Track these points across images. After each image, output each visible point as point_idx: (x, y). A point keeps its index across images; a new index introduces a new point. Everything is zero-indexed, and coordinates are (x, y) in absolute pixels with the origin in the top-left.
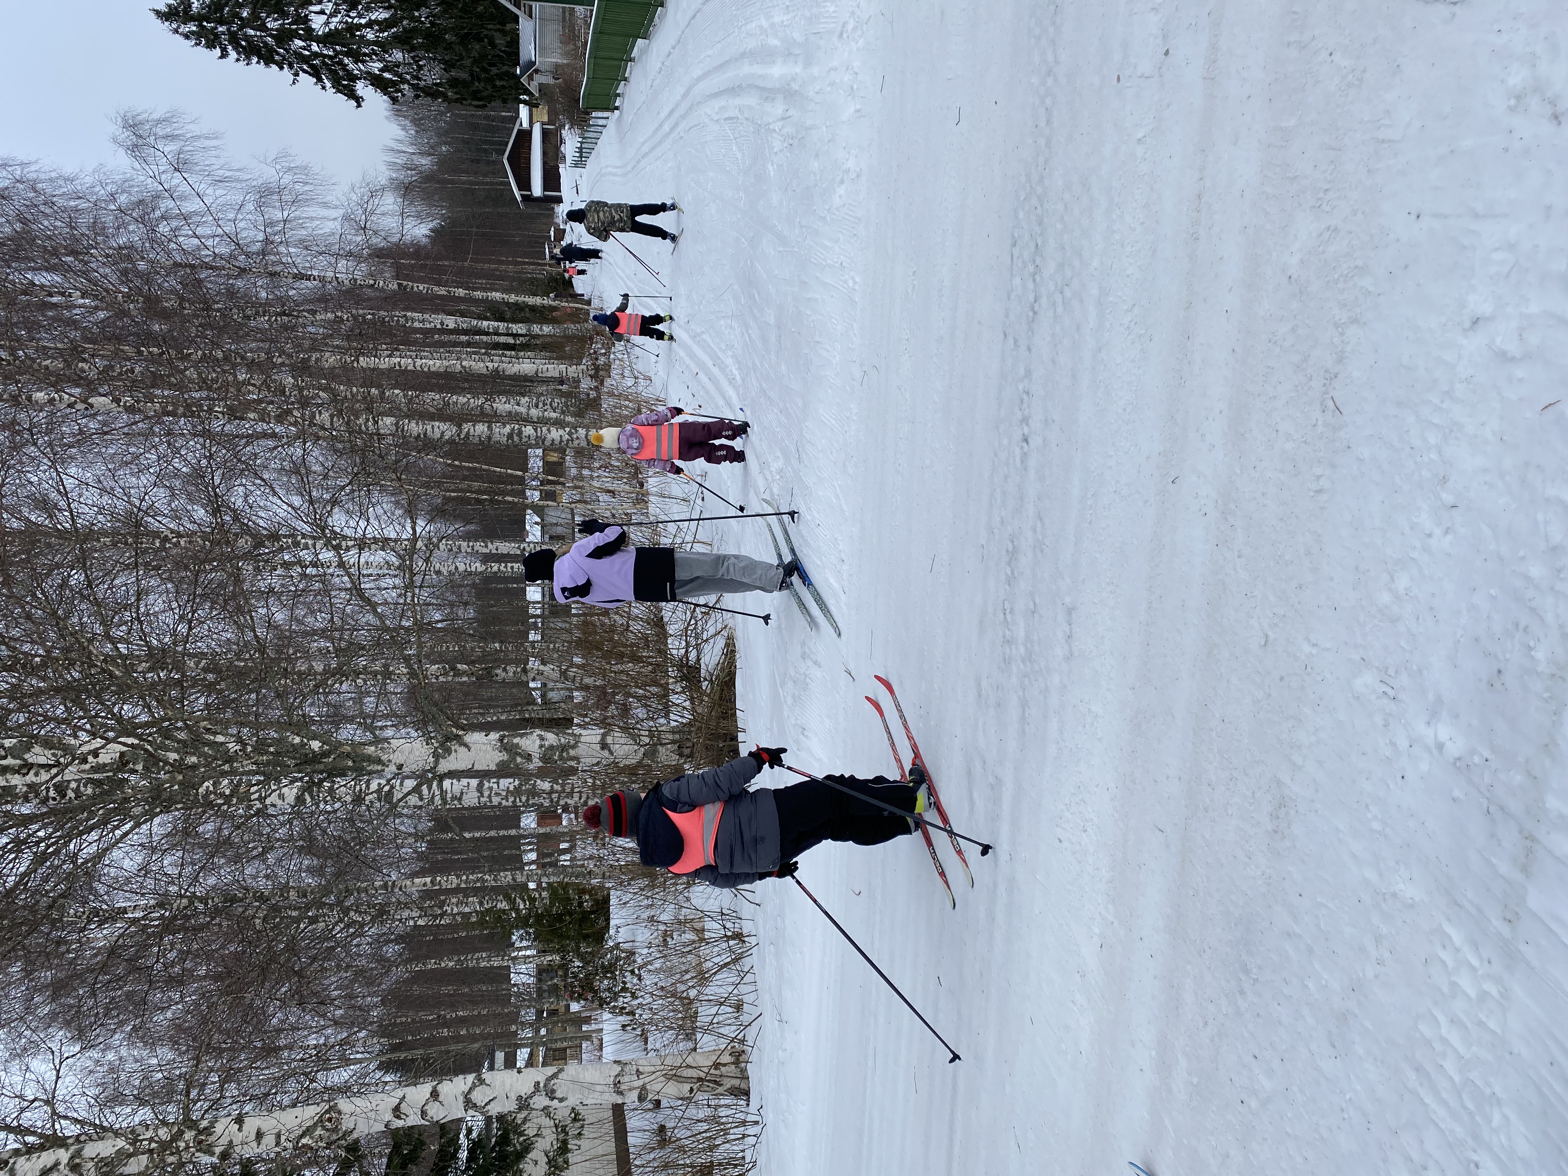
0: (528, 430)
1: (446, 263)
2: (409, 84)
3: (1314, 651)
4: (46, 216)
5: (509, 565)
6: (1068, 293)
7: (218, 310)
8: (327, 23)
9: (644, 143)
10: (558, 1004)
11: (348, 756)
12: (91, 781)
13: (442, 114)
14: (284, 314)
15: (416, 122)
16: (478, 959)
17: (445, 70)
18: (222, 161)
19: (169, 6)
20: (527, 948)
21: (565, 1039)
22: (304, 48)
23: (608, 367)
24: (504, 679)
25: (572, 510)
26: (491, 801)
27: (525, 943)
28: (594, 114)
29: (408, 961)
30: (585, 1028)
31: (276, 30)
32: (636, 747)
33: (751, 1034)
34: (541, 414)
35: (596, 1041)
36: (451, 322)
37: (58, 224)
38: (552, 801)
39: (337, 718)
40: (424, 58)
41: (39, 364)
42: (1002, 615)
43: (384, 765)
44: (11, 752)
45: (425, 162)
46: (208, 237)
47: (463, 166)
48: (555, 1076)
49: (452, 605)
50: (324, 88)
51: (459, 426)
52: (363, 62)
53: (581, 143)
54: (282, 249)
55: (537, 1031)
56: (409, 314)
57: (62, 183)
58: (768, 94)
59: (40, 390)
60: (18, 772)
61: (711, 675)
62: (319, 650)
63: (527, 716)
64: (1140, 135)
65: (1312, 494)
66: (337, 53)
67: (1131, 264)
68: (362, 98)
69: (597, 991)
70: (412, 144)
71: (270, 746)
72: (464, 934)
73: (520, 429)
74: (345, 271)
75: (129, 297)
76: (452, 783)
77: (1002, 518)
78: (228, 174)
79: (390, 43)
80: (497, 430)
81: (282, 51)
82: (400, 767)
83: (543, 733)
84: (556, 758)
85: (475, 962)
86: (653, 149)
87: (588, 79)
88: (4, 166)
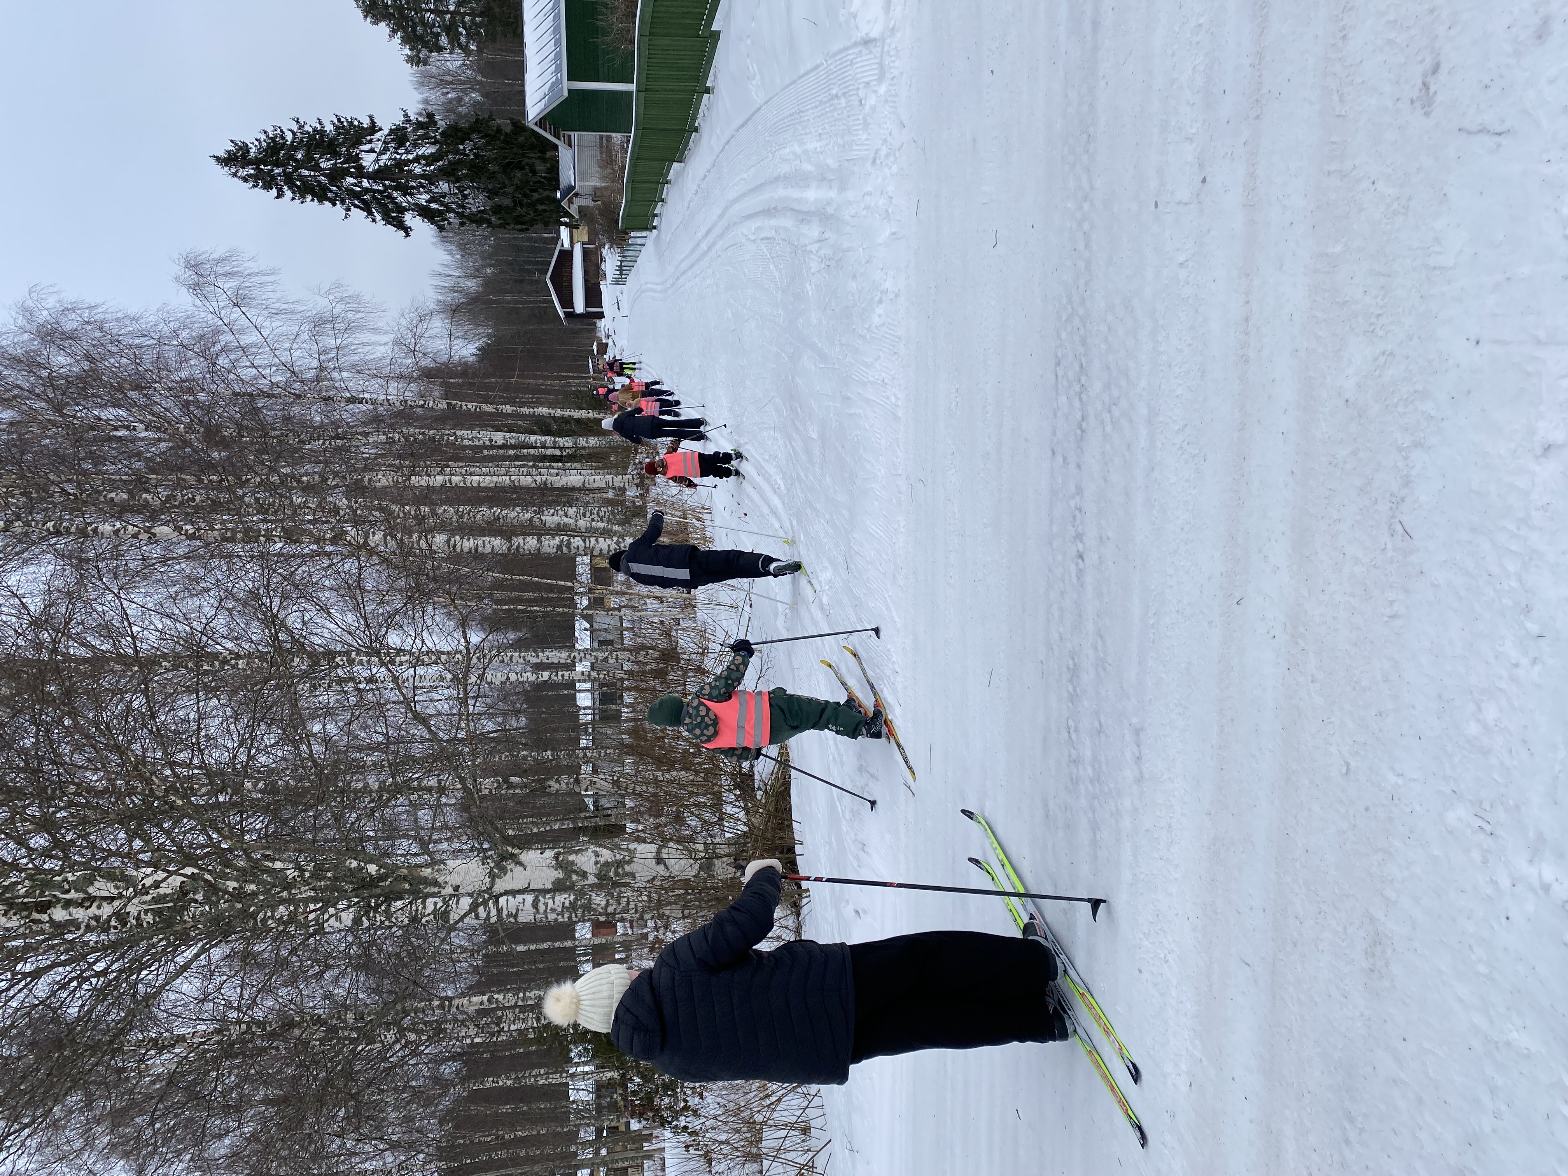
0: (577, 542)
1: (493, 380)
2: (455, 212)
3: (1400, 781)
4: (112, 354)
5: (560, 673)
6: (1116, 413)
7: (275, 437)
8: (377, 161)
9: (682, 261)
10: (618, 1121)
11: (405, 878)
12: (150, 910)
13: (486, 238)
14: (337, 437)
15: (462, 247)
16: (536, 1076)
17: (489, 197)
18: (278, 295)
19: (228, 152)
20: (585, 1064)
21: (627, 1159)
22: (356, 185)
24: (557, 791)
25: (621, 617)
26: (547, 917)
27: (583, 1059)
28: (632, 234)
29: (464, 1080)
30: (646, 1147)
31: (329, 169)
32: (692, 861)
33: (820, 1162)
34: (589, 525)
35: (658, 1162)
36: (499, 438)
37: (124, 361)
38: (607, 912)
39: (392, 832)
40: (469, 187)
41: (105, 496)
42: (1067, 734)
43: (440, 887)
44: (75, 886)
45: (472, 284)
46: (266, 367)
47: (508, 287)
49: (505, 714)
50: (374, 220)
51: (510, 540)
52: (411, 194)
53: (621, 261)
54: (335, 375)
55: (597, 1152)
56: (459, 433)
57: (127, 322)
58: (804, 216)
59: (105, 522)
60: (81, 905)
61: (765, 785)
63: (580, 825)
64: (1181, 259)
65: (1386, 619)
66: (386, 188)
67: (1180, 385)
68: (410, 228)
69: (658, 1110)
70: (458, 268)
71: (327, 872)
72: (521, 1050)
73: (568, 540)
74: (395, 392)
75: (190, 428)
76: (508, 900)
77: (1060, 634)
78: (285, 306)
79: (436, 176)
80: (547, 542)
81: (334, 188)
82: (456, 888)
83: (598, 849)
84: (612, 874)
85: (533, 1079)
86: (692, 266)
87: (626, 201)
88: (73, 310)
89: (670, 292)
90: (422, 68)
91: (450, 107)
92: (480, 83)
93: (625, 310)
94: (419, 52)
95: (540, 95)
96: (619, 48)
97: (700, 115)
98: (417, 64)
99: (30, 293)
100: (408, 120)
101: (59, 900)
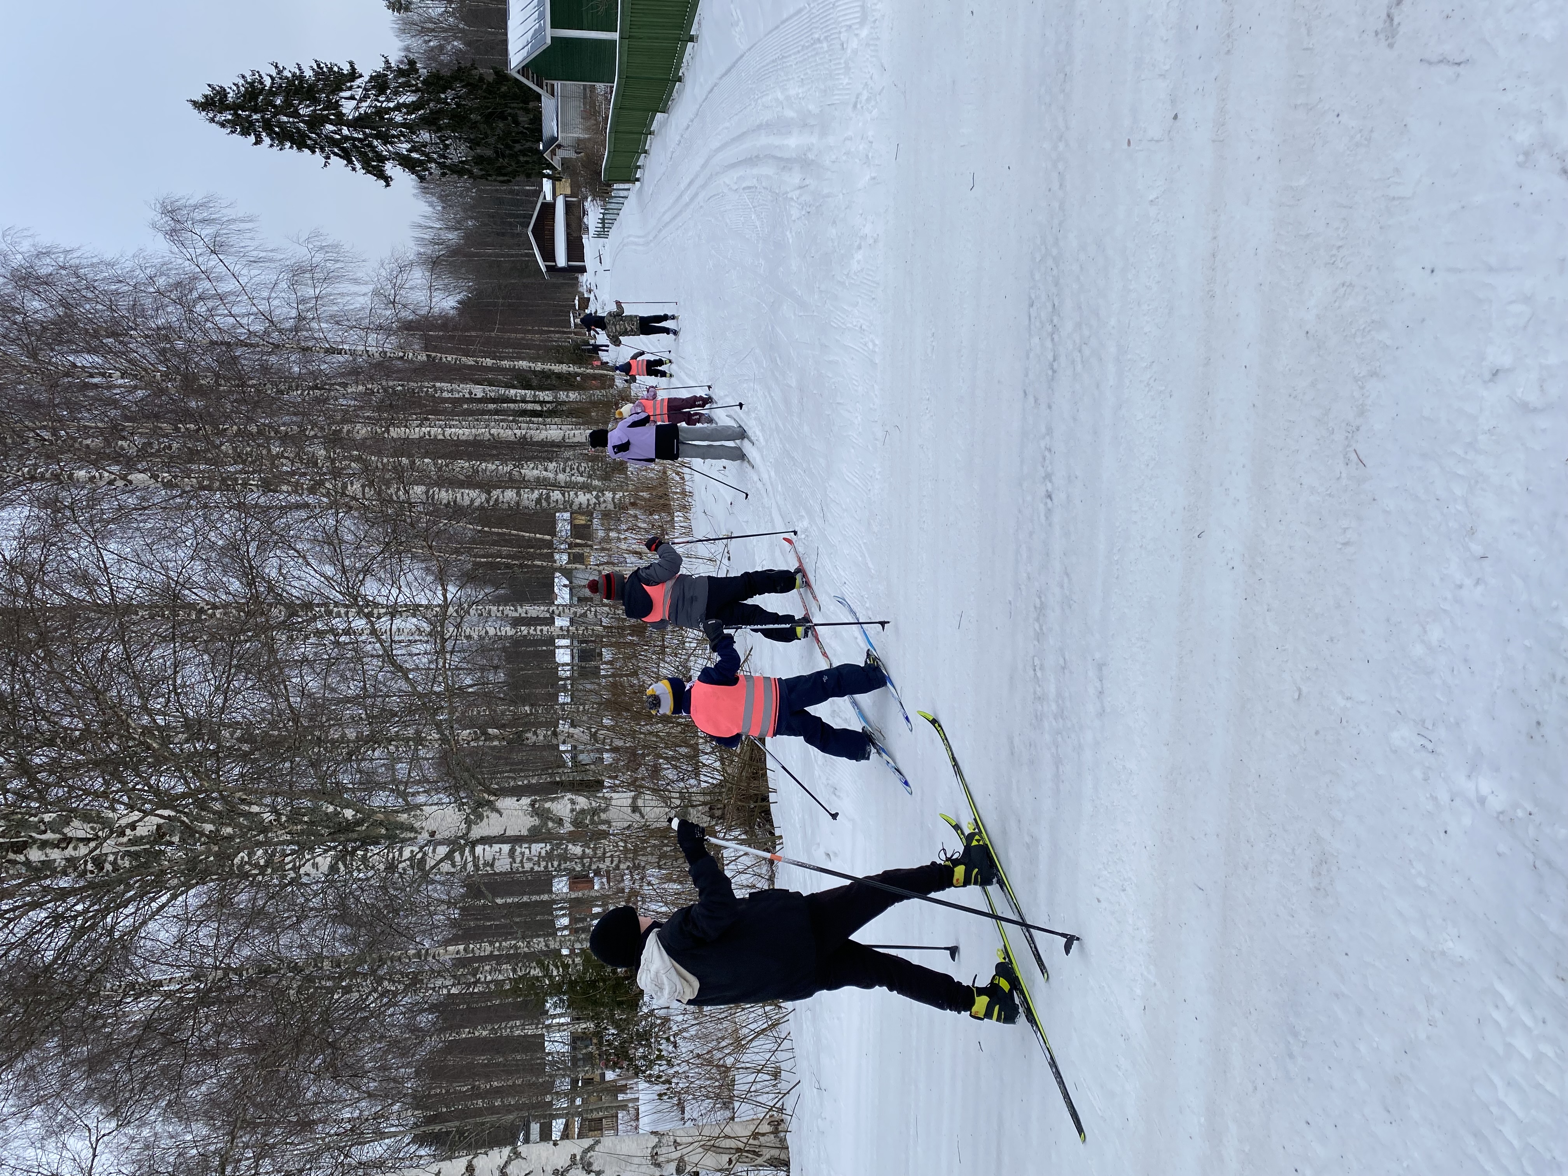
0: (556, 495)
1: (473, 334)
2: (436, 162)
3: (1349, 705)
4: (88, 300)
5: (539, 628)
6: (1087, 351)
7: (253, 386)
8: (357, 108)
9: (665, 213)
10: (593, 1073)
11: (381, 823)
12: (128, 854)
13: (468, 189)
14: (316, 387)
15: (443, 198)
16: (511, 1028)
17: (470, 148)
18: (256, 243)
19: (206, 96)
20: (561, 1015)
21: (601, 1109)
22: (335, 133)
24: (535, 743)
26: (523, 867)
27: (559, 1011)
28: (615, 186)
29: (440, 1031)
30: (620, 1097)
31: (308, 116)
32: (667, 810)
33: (789, 1103)
34: (568, 479)
35: (632, 1111)
36: (479, 391)
37: (99, 307)
38: (583, 865)
39: (370, 785)
40: (450, 137)
41: (81, 443)
42: (1032, 672)
43: (416, 832)
44: (52, 827)
45: (452, 237)
46: (243, 316)
47: (489, 239)
48: (591, 1148)
49: (482, 669)
50: (354, 169)
51: (488, 493)
52: (392, 143)
53: (604, 214)
54: (314, 325)
55: (573, 1101)
56: (438, 384)
57: (103, 268)
58: (785, 164)
59: (81, 468)
60: (57, 846)
62: (352, 717)
63: (558, 779)
64: (1151, 197)
65: (1340, 547)
66: (366, 136)
67: (1148, 322)
68: (390, 177)
69: (632, 1060)
70: (439, 220)
71: (304, 816)
72: (498, 1002)
73: (548, 494)
74: (375, 344)
75: (167, 376)
76: (484, 849)
77: (1028, 574)
78: (264, 254)
79: (418, 125)
80: (526, 496)
81: (314, 135)
82: (433, 834)
83: (574, 797)
84: (587, 822)
85: (508, 1030)
86: (674, 218)
87: (609, 152)
88: (48, 254)
89: (652, 244)
90: (403, 14)
91: (432, 55)
92: (462, 31)
93: (607, 264)
95: (523, 41)
97: (684, 64)
98: (399, 11)
100: (388, 67)
101: (35, 841)
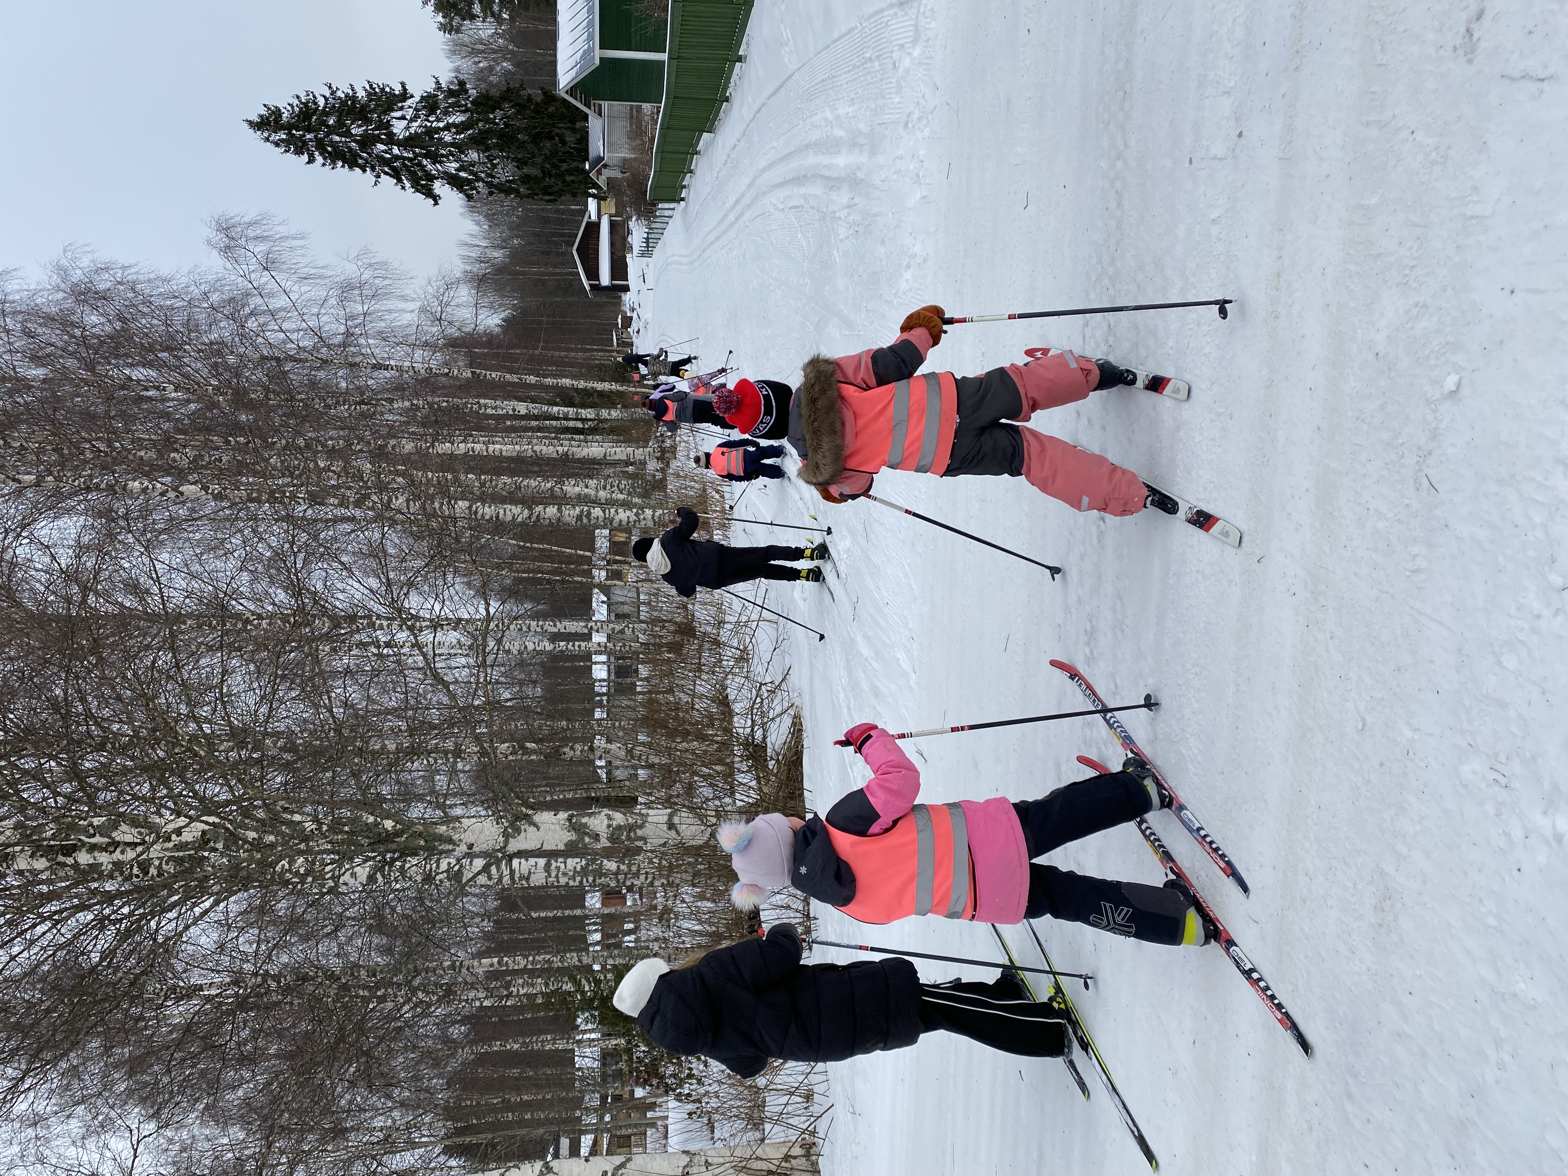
0: (597, 512)
1: (518, 351)
2: (484, 181)
3: (1416, 736)
4: (144, 315)
5: (577, 643)
7: (301, 400)
8: (407, 128)
9: (709, 233)
10: (623, 1089)
11: (420, 835)
12: (171, 858)
13: (514, 208)
14: (363, 402)
15: (489, 217)
16: (543, 1042)
17: (518, 167)
18: (307, 260)
19: (261, 116)
20: (592, 1031)
21: (630, 1126)
22: (386, 152)
23: (673, 449)
24: (571, 758)
25: (638, 589)
26: (558, 881)
27: (590, 1026)
28: (660, 206)
29: (472, 1043)
30: (649, 1115)
31: (360, 135)
32: (703, 828)
33: (822, 1127)
34: (609, 496)
35: (661, 1129)
36: (522, 408)
37: (155, 322)
38: (618, 881)
39: (408, 796)
40: (498, 157)
41: (135, 454)
43: (454, 844)
44: (100, 830)
45: (498, 255)
46: (293, 331)
47: (534, 258)
48: (622, 1165)
49: (521, 683)
50: (403, 188)
51: (530, 509)
52: (441, 162)
53: (648, 233)
54: (362, 341)
55: (602, 1118)
56: (482, 401)
57: (159, 283)
58: (833, 183)
59: (134, 480)
60: (105, 850)
61: (778, 754)
62: (392, 729)
63: (593, 795)
64: (1213, 216)
65: (1408, 574)
66: (416, 155)
67: (1208, 343)
68: (439, 196)
69: (662, 1077)
70: (485, 238)
71: (344, 825)
72: (529, 1016)
73: (589, 511)
74: (421, 360)
75: (219, 390)
76: (520, 863)
77: (1079, 597)
78: (313, 271)
79: (466, 145)
80: (567, 512)
81: (365, 155)
82: (471, 846)
83: (610, 813)
84: (623, 838)
85: (540, 1044)
86: (718, 238)
87: (655, 172)
88: (106, 269)
89: (696, 264)
90: (454, 36)
91: (481, 76)
92: (512, 52)
93: (650, 283)
94: (452, 19)
95: (572, 62)
96: (651, 16)
97: (732, 84)
98: (450, 33)
99: (65, 251)
100: (439, 88)
101: (84, 844)
